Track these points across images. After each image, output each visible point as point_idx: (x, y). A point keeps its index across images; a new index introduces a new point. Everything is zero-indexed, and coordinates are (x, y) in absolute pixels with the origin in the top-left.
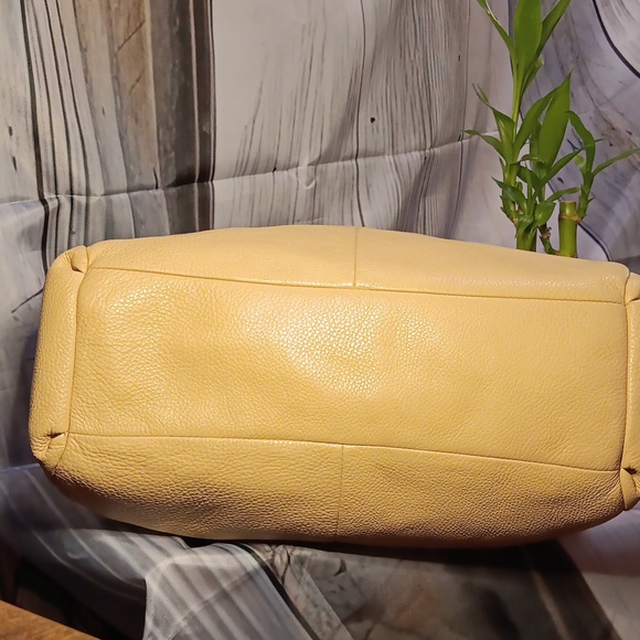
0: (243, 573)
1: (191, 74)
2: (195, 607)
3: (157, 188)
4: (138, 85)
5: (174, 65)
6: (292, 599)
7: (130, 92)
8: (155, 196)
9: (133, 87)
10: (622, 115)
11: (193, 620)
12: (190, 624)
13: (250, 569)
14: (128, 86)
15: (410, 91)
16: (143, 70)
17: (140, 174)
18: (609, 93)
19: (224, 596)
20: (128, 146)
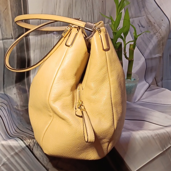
0: (21, 148)
1: (22, 7)
2: (9, 156)
3: (12, 39)
4: (6, 10)
5: (16, 5)
6: (35, 155)
7: (3, 13)
8: (11, 41)
9: (4, 11)
10: (153, 18)
11: (8, 159)
12: (7, 161)
13: (23, 147)
14: (3, 11)
15: (88, 11)
16: (7, 6)
17: (7, 35)
18: (150, 11)
19: (16, 154)
20: (3, 27)
